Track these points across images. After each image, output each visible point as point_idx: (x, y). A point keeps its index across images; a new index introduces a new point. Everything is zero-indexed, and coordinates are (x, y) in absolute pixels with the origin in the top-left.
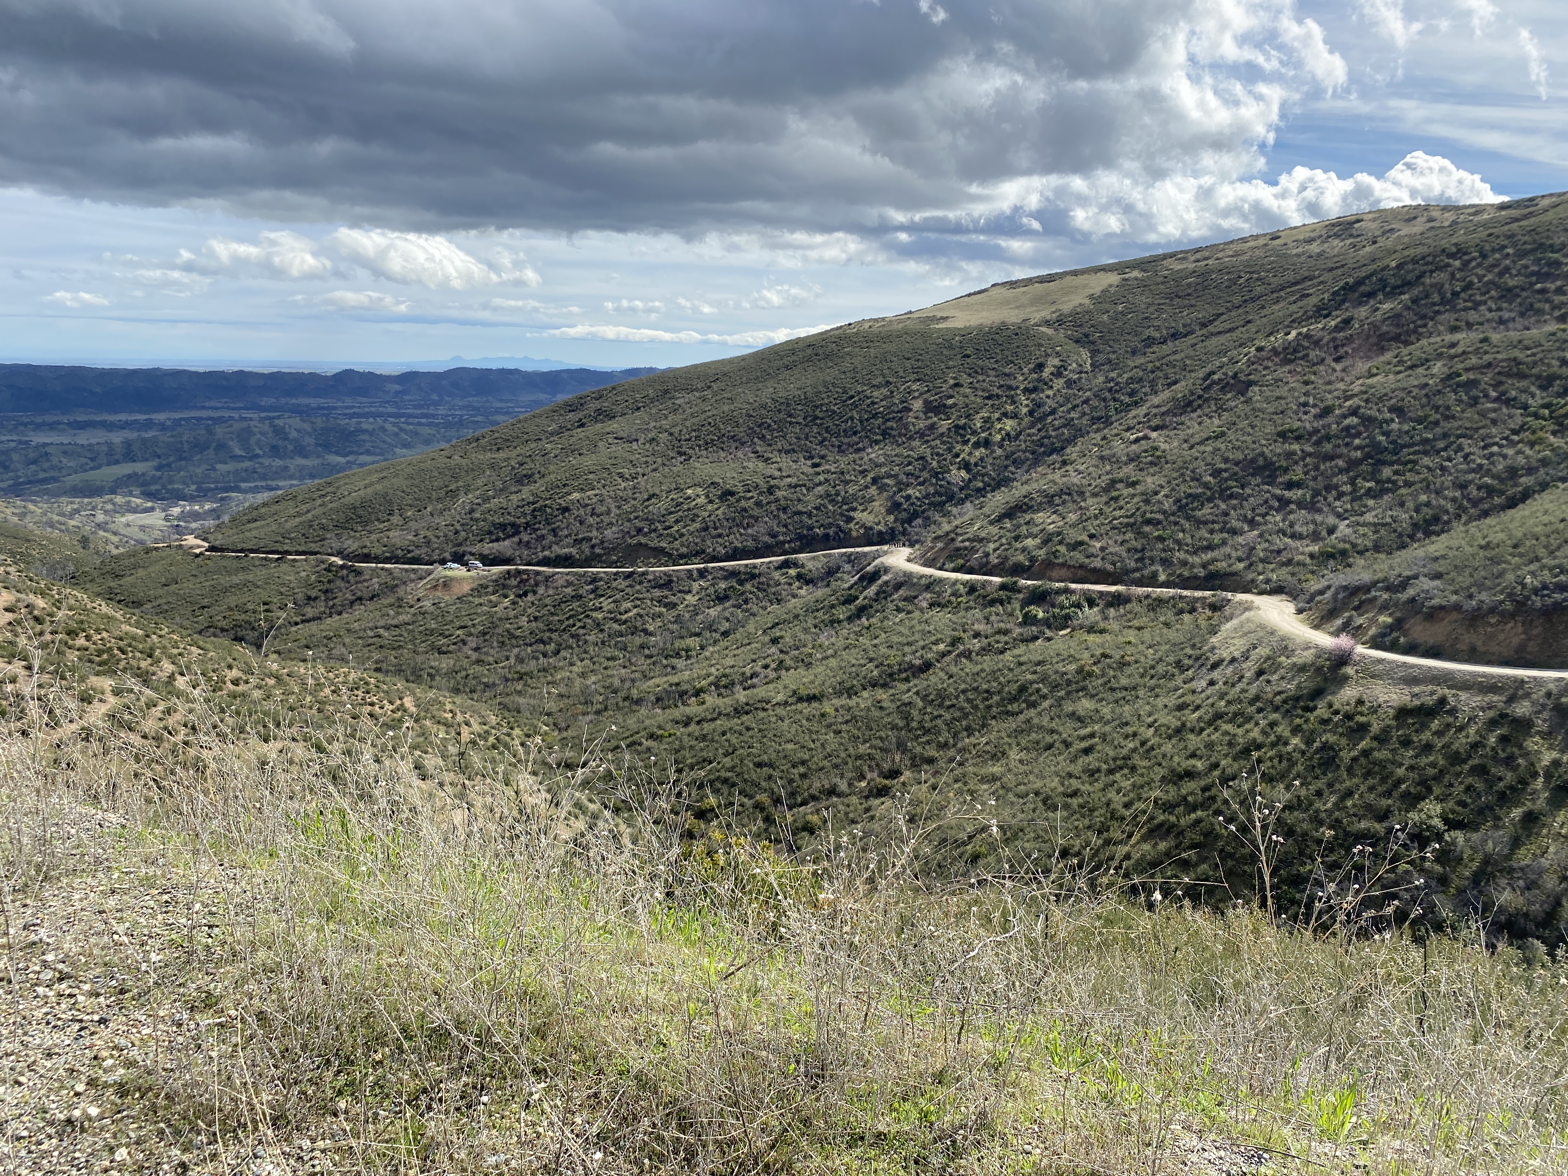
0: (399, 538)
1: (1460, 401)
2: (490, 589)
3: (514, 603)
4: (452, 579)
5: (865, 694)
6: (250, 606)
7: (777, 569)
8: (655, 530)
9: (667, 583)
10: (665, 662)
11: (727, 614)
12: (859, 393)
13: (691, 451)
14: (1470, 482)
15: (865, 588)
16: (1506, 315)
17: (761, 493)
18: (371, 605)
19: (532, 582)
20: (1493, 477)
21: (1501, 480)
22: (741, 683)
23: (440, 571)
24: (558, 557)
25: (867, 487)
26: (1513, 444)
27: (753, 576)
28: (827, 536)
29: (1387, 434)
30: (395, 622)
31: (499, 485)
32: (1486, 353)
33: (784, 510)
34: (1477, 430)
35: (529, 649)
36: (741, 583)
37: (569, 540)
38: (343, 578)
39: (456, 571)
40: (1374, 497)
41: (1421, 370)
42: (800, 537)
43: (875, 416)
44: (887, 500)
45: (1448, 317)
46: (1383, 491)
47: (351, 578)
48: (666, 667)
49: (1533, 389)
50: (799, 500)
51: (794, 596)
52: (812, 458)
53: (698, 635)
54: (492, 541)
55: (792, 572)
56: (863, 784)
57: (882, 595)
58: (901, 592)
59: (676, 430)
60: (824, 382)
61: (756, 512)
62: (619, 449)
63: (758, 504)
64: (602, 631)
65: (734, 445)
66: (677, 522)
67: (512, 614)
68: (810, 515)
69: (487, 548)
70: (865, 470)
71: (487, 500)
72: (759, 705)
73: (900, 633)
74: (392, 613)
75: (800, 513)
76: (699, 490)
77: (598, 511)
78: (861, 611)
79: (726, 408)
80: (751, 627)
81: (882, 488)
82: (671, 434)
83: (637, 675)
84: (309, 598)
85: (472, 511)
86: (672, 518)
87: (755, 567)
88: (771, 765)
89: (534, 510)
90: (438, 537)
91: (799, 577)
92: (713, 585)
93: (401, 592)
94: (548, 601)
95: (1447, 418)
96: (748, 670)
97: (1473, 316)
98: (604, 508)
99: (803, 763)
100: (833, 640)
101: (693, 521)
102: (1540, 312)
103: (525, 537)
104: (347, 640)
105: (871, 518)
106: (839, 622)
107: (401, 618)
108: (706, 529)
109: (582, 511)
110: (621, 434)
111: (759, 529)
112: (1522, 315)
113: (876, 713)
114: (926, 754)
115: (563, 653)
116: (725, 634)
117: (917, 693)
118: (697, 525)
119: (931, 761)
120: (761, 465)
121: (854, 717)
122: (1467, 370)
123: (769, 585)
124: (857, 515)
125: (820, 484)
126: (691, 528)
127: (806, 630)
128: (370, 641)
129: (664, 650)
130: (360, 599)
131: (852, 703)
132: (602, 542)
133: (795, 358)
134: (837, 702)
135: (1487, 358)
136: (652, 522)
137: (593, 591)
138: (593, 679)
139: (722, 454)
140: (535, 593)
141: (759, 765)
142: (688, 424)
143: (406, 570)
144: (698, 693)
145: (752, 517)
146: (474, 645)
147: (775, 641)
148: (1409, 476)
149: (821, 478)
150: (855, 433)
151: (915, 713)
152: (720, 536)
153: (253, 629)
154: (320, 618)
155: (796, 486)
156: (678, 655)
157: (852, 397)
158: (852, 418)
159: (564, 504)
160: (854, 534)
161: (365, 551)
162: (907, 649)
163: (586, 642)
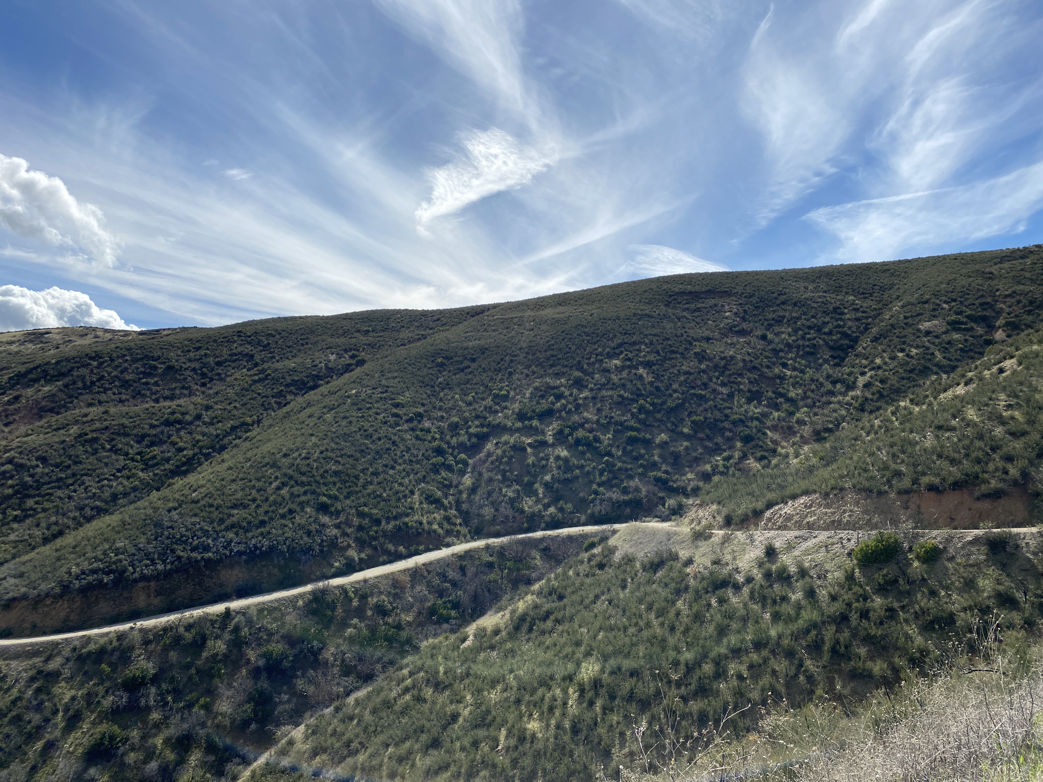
1: (86, 451)
14: (86, 506)
16: (124, 397)
20: (102, 501)
21: (107, 502)
26: (117, 478)
29: (32, 476)
32: (105, 420)
34: (94, 470)
40: (19, 522)
41: (62, 432)
45: (87, 397)
46: (27, 517)
49: (132, 442)
95: (76, 463)
97: (103, 397)
102: (144, 396)
112: (134, 397)
122: (92, 431)
135: (106, 423)
148: (47, 505)
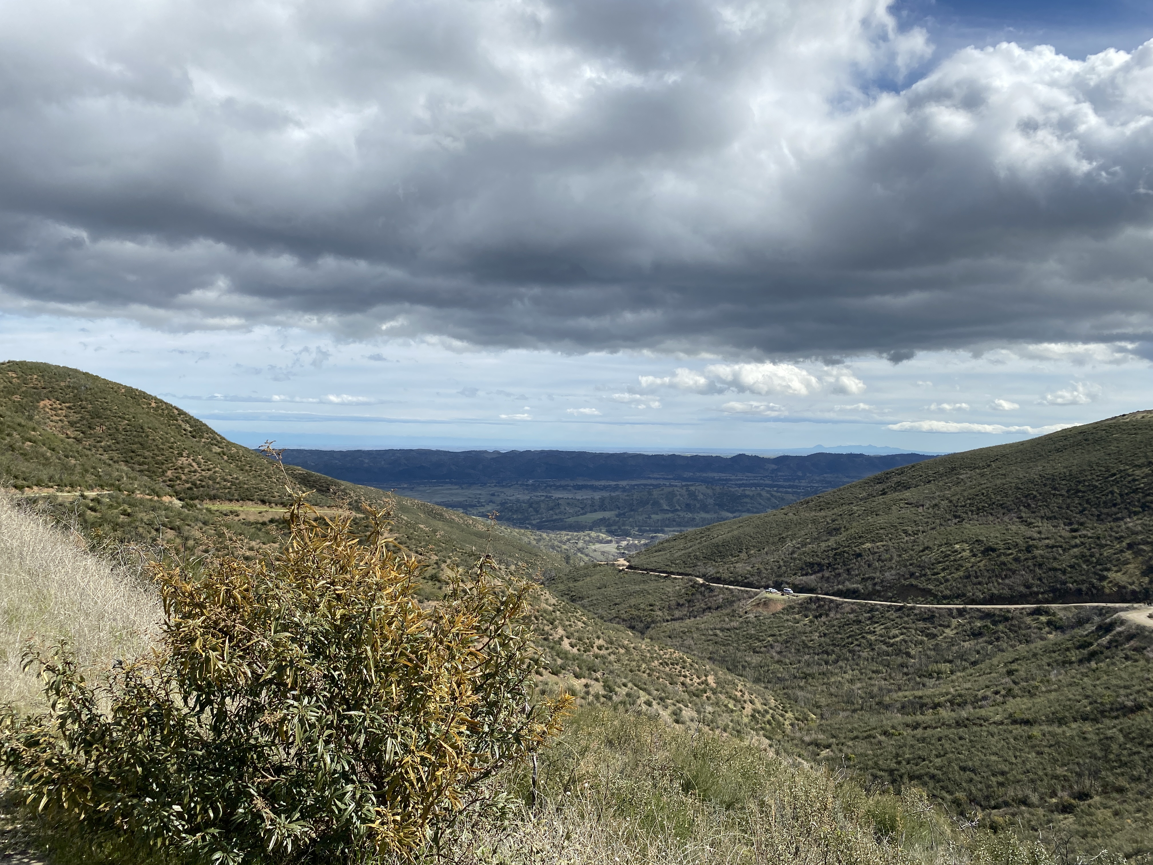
0: (742, 568)
2: (796, 610)
3: (811, 622)
4: (770, 600)
5: (1074, 725)
6: (642, 606)
7: (1029, 614)
8: (925, 575)
9: (930, 617)
10: (918, 679)
11: (978, 647)
12: (1121, 471)
13: (964, 515)
15: (1101, 637)
17: (1020, 551)
18: (715, 613)
19: (827, 607)
22: (972, 703)
23: (764, 594)
24: (848, 590)
25: (1122, 551)
27: (1007, 619)
28: (1079, 591)
30: (728, 626)
31: (815, 534)
33: (1040, 566)
35: (816, 657)
36: (995, 623)
37: (858, 578)
38: (701, 593)
39: (774, 594)
42: (1054, 590)
43: (1135, 491)
44: (1142, 563)
47: (707, 594)
48: (919, 683)
50: (1055, 559)
51: (1042, 639)
52: (1071, 524)
53: (950, 662)
54: (802, 575)
55: (1043, 619)
56: (1054, 800)
57: (1114, 644)
58: (1132, 643)
59: (954, 499)
60: (1089, 461)
61: (1014, 566)
62: (907, 512)
63: (1017, 560)
64: (873, 649)
65: (1002, 511)
66: (944, 570)
67: (808, 629)
68: (1064, 572)
69: (799, 580)
70: (1122, 537)
71: (804, 545)
72: (978, 721)
73: (1122, 678)
74: (727, 619)
75: (1055, 570)
76: (966, 546)
77: (883, 558)
78: (1093, 655)
79: (998, 482)
80: (995, 661)
81: (1138, 553)
82: (951, 501)
83: (893, 687)
84: (678, 604)
85: (793, 552)
86: (940, 567)
87: (1008, 611)
88: (973, 771)
89: (835, 555)
90: (767, 570)
91: (1049, 623)
92: (970, 623)
93: (735, 605)
94: (835, 623)
96: (980, 694)
98: (888, 556)
99: (1003, 773)
100: (1060, 677)
101: (957, 569)
103: (827, 574)
104: (695, 635)
105: (1125, 578)
106: (1071, 663)
107: (732, 624)
108: (968, 577)
109: (871, 557)
110: (912, 500)
111: (1016, 581)
113: (1078, 742)
114: (1117, 784)
115: (840, 663)
116: (974, 663)
117: (1121, 730)
118: (961, 574)
119: (1121, 790)
120: (1023, 528)
121: (1058, 743)
123: (1020, 628)
124: (1111, 575)
125: (1076, 546)
126: (955, 576)
127: (1040, 667)
128: (710, 638)
129: (919, 670)
130: (710, 608)
131: (1059, 730)
132: (882, 581)
133: (1066, 442)
134: (1045, 728)
136: (923, 568)
137: (870, 618)
138: (859, 685)
139: (991, 518)
140: (827, 615)
141: (964, 769)
142: (965, 494)
143: (742, 591)
144: (936, 706)
145: (1010, 570)
146: (778, 649)
147: (1010, 673)
149: (1078, 541)
150: (1115, 505)
151: (1114, 747)
152: (980, 583)
153: (641, 621)
154: (682, 619)
155: (1053, 547)
156: (930, 676)
157: (1114, 475)
158: (1112, 493)
159: (858, 551)
160: (1107, 591)
161: (718, 575)
162: (1122, 692)
163: (859, 656)
